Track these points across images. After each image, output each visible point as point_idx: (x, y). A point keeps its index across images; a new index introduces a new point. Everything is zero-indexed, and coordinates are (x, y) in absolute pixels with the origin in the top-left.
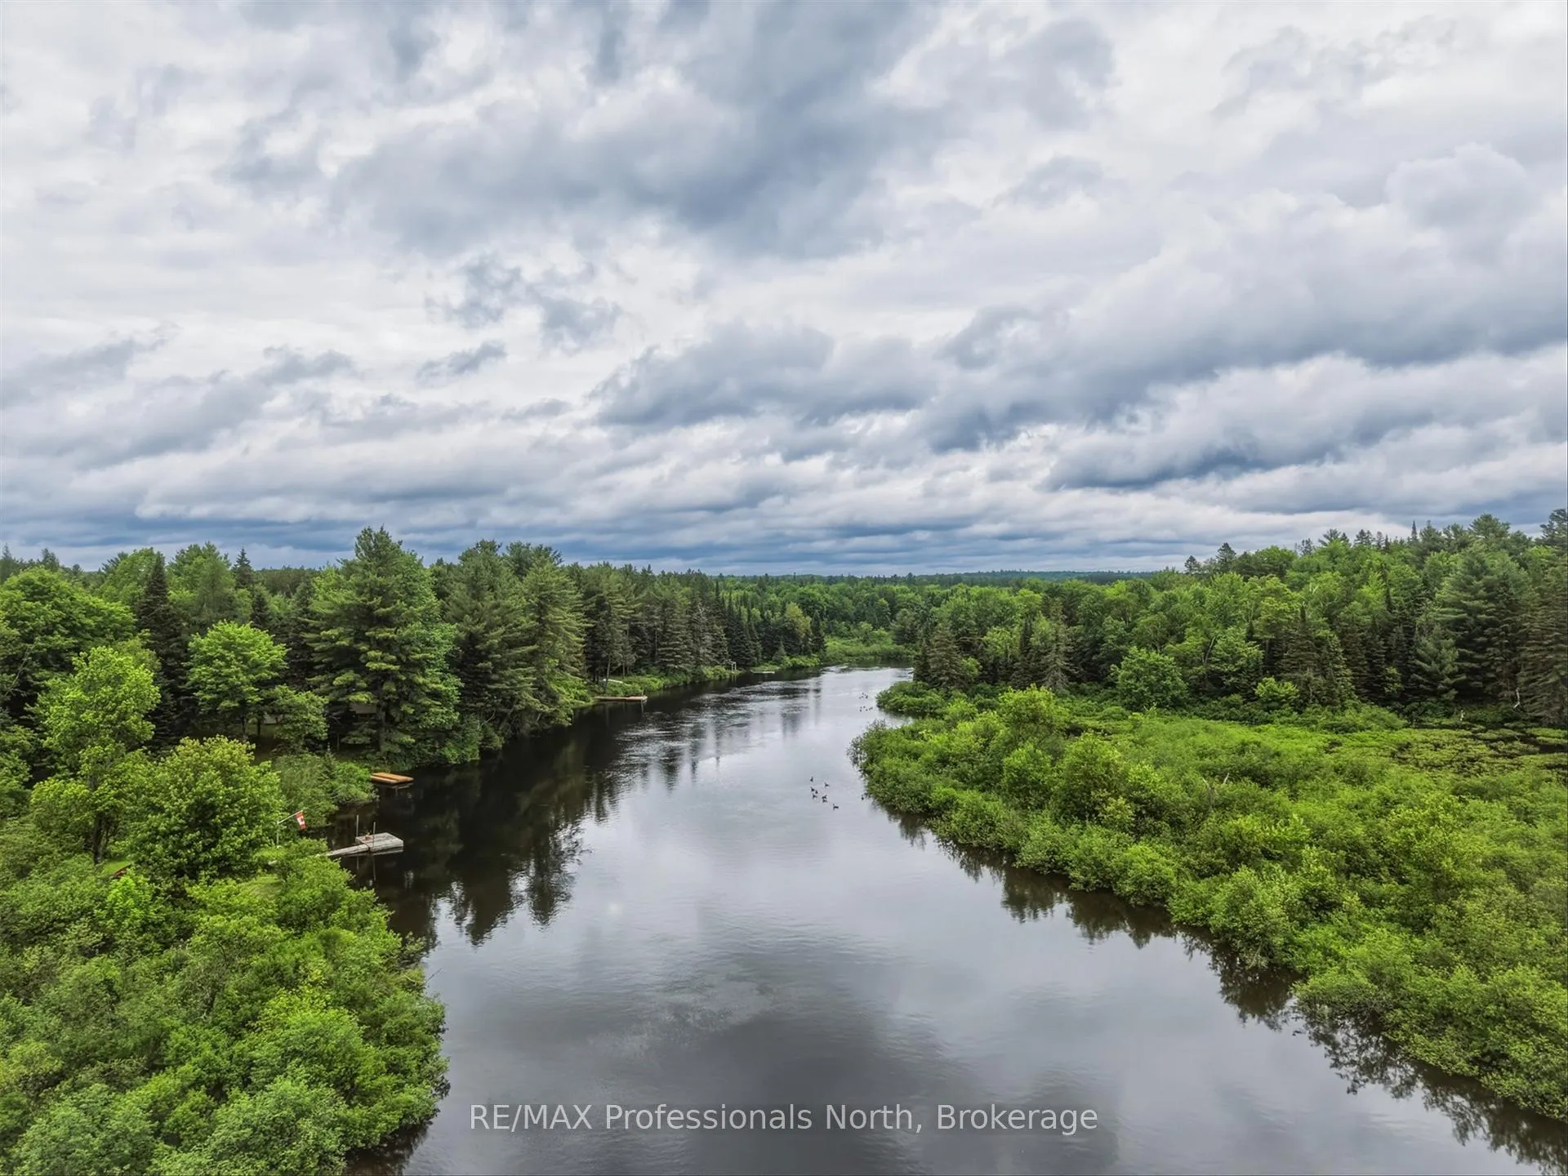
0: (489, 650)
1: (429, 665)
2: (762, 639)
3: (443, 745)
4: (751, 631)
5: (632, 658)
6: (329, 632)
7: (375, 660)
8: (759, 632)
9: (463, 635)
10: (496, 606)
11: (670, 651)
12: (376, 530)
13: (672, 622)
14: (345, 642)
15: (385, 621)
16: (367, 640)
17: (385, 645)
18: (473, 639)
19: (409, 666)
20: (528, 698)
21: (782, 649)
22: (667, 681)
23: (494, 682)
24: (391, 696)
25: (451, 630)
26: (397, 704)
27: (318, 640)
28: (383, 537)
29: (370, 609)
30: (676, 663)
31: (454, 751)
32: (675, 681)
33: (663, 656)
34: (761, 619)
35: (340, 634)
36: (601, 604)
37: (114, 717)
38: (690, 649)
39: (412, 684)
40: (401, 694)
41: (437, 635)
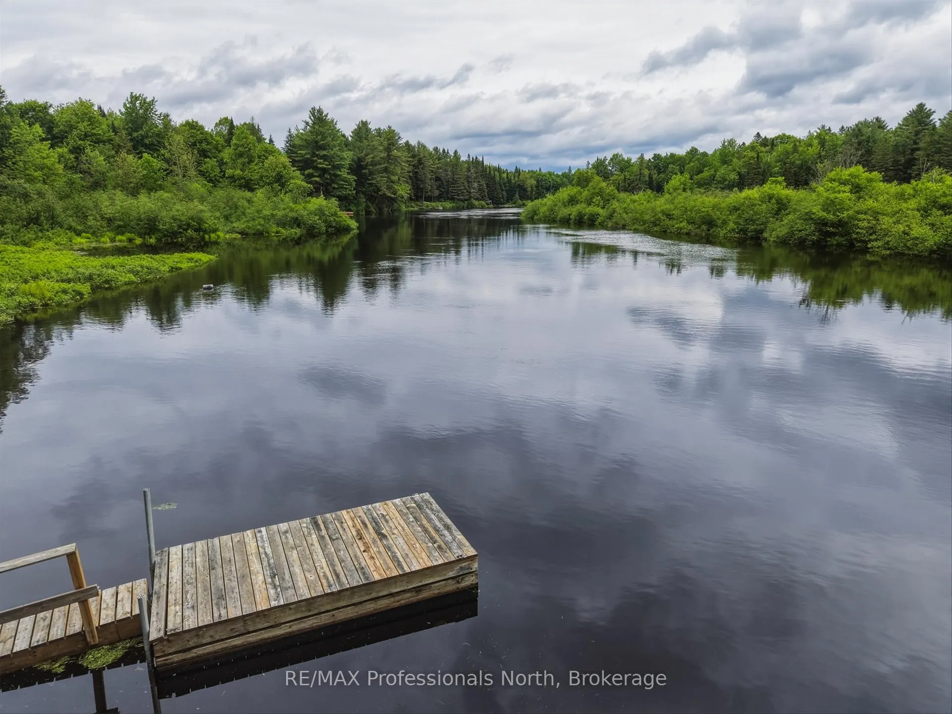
0: (367, 165)
1: (342, 167)
2: (506, 191)
3: (349, 205)
4: (500, 185)
5: (437, 193)
6: (301, 152)
7: (320, 163)
8: (505, 186)
9: (355, 158)
10: (369, 146)
11: (455, 190)
12: (317, 108)
13: (456, 174)
14: (308, 156)
15: (323, 148)
16: (317, 156)
17: (324, 157)
18: (360, 160)
19: (335, 167)
20: (384, 189)
21: (517, 196)
22: (454, 205)
23: (369, 180)
24: (328, 181)
25: (350, 154)
26: (330, 185)
27: (297, 157)
28: (320, 111)
29: (317, 142)
30: (458, 196)
31: (354, 208)
32: (458, 205)
33: (452, 192)
34: (506, 180)
35: (306, 153)
36: (420, 162)
37: (247, 149)
38: (465, 189)
39: (336, 176)
40: (332, 180)
41: (345, 155)
